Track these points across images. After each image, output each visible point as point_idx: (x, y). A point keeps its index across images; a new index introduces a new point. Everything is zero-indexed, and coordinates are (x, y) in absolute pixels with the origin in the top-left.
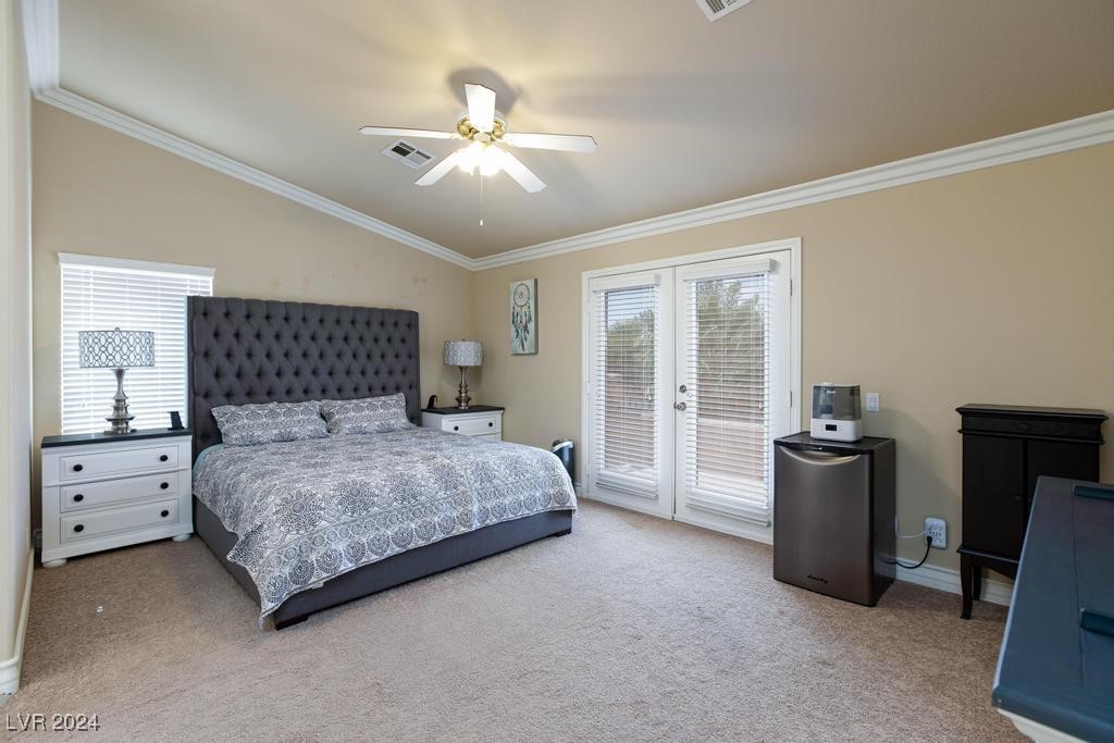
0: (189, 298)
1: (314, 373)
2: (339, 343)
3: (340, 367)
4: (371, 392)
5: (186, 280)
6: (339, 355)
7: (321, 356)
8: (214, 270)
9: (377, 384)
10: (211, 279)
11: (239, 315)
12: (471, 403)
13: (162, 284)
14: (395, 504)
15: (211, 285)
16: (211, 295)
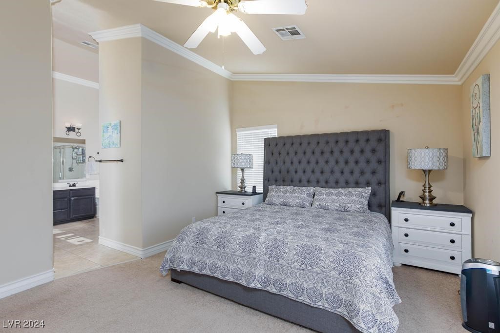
0: (265, 139)
1: (313, 172)
2: (327, 155)
3: (327, 169)
4: (347, 184)
5: (268, 132)
6: (327, 162)
7: (317, 163)
8: (276, 125)
9: (352, 179)
10: (276, 130)
11: (280, 145)
12: (435, 202)
13: (262, 134)
14: (214, 247)
15: (276, 132)
16: (277, 136)
